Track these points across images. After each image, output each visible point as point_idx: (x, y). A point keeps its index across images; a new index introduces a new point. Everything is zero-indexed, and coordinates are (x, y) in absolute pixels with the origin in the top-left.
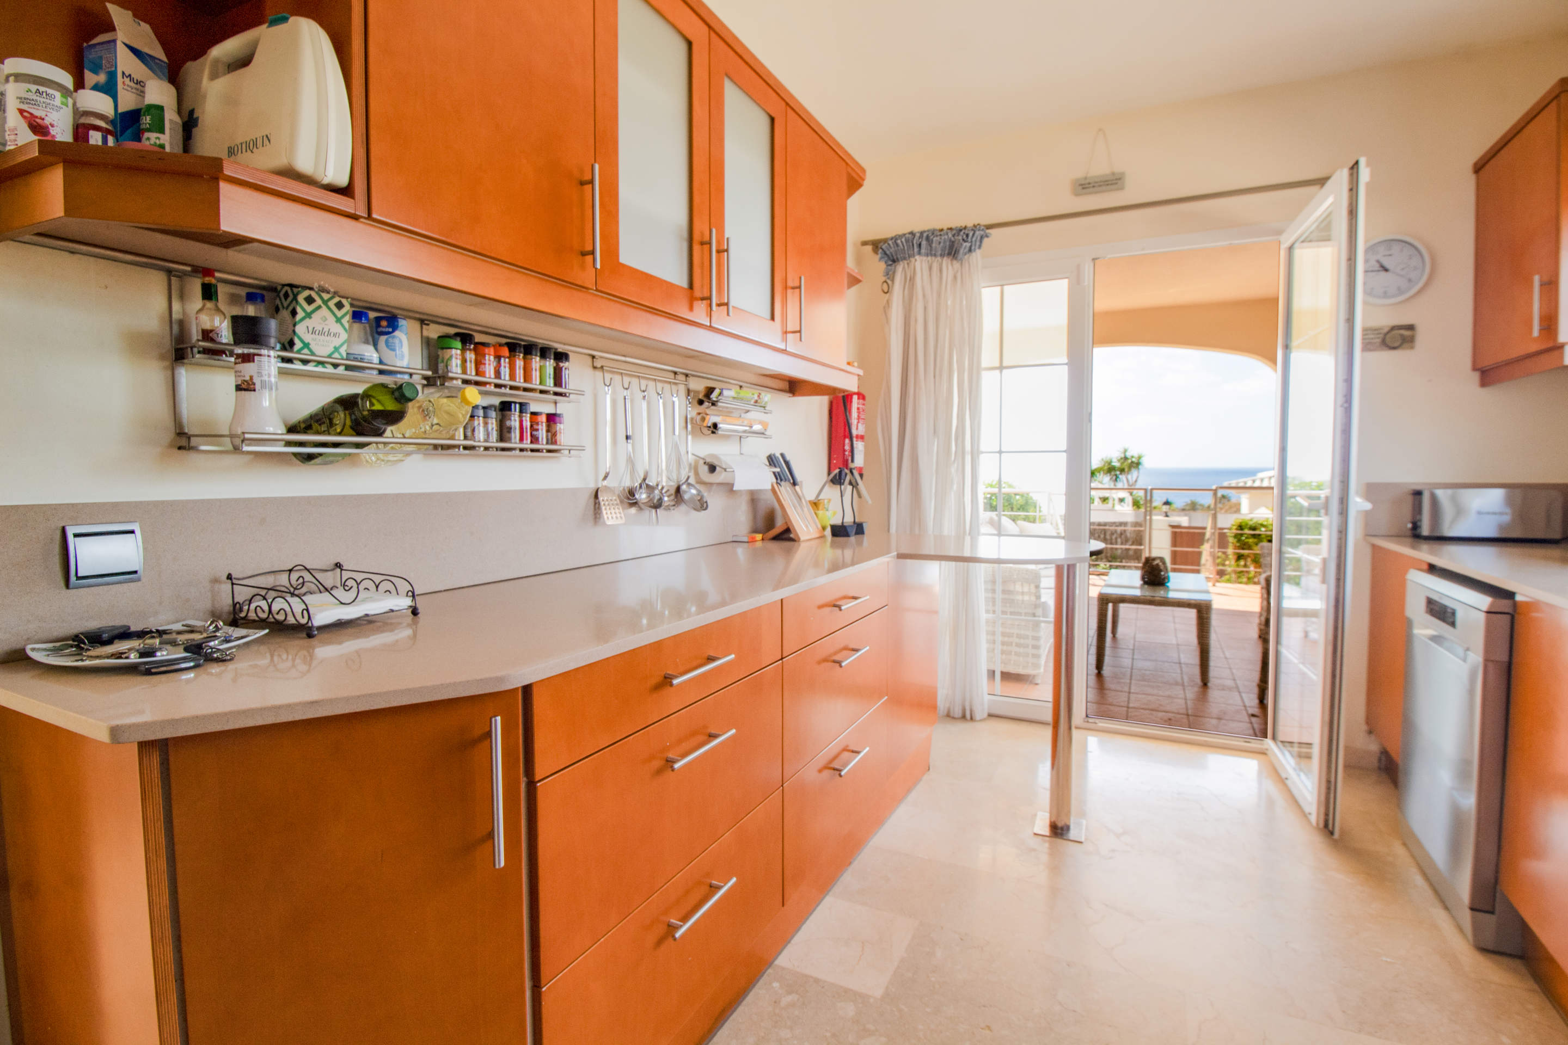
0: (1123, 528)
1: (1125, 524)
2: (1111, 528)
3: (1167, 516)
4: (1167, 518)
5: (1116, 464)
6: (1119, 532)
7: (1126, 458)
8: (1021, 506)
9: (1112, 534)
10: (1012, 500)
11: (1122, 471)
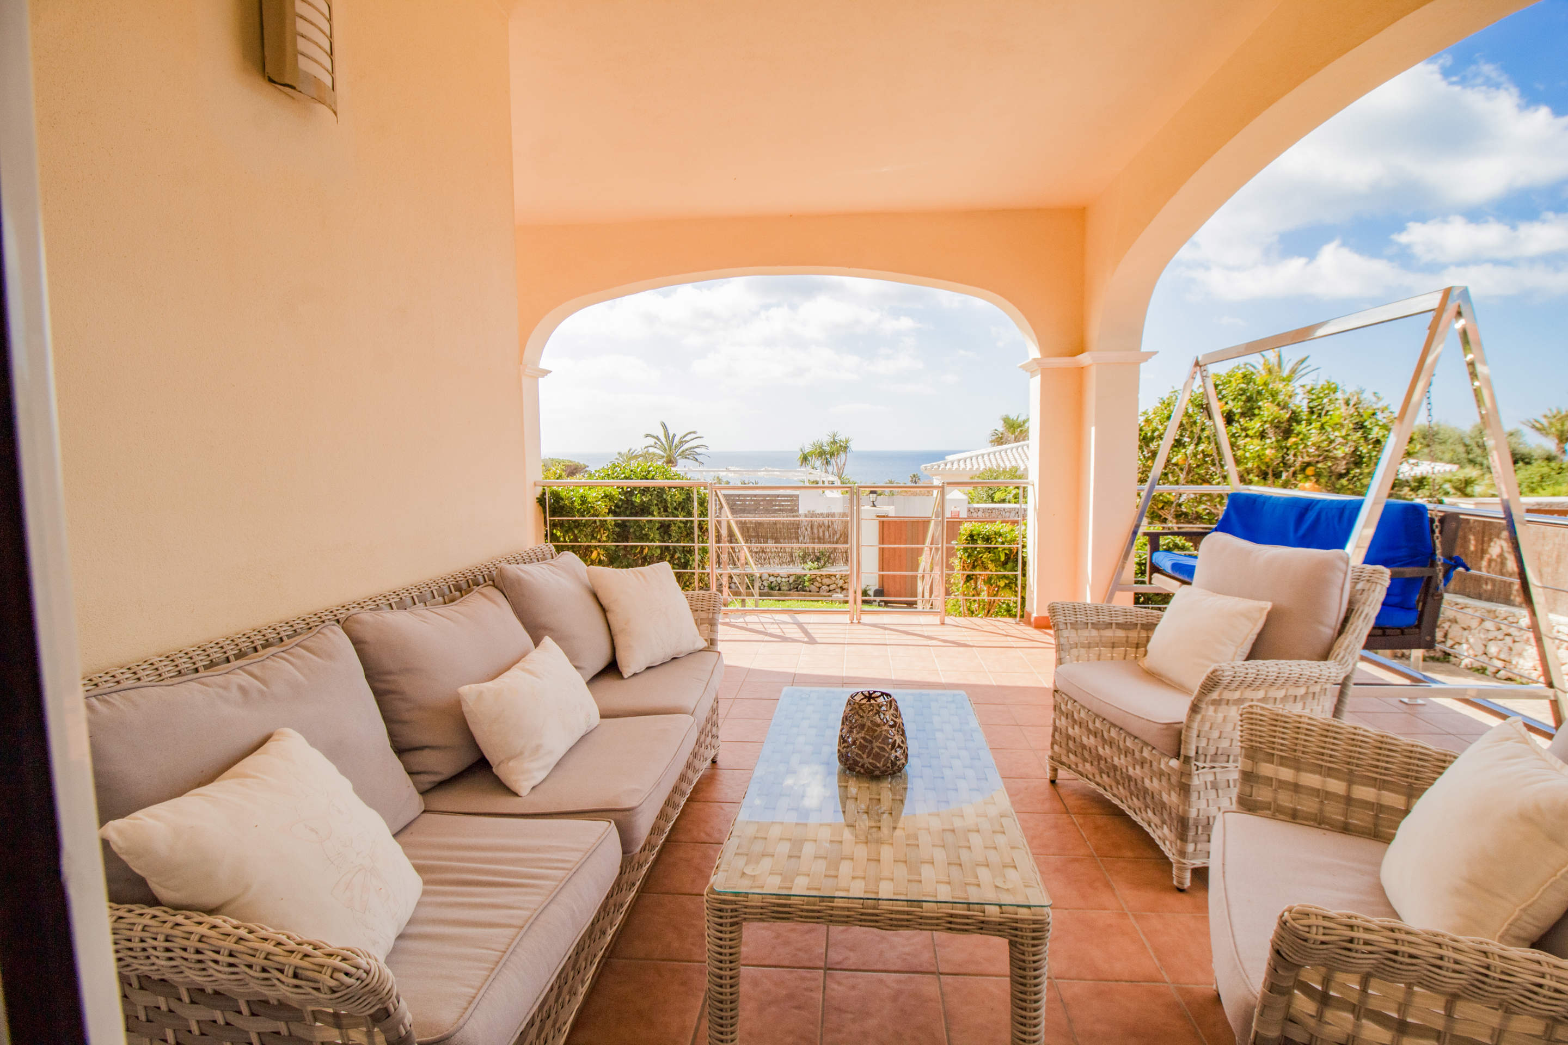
0: (830, 519)
1: (833, 515)
2: (818, 519)
3: (874, 506)
4: (874, 508)
5: (827, 449)
6: (826, 524)
7: (834, 442)
8: (680, 503)
9: (820, 526)
10: (665, 496)
11: (832, 454)
